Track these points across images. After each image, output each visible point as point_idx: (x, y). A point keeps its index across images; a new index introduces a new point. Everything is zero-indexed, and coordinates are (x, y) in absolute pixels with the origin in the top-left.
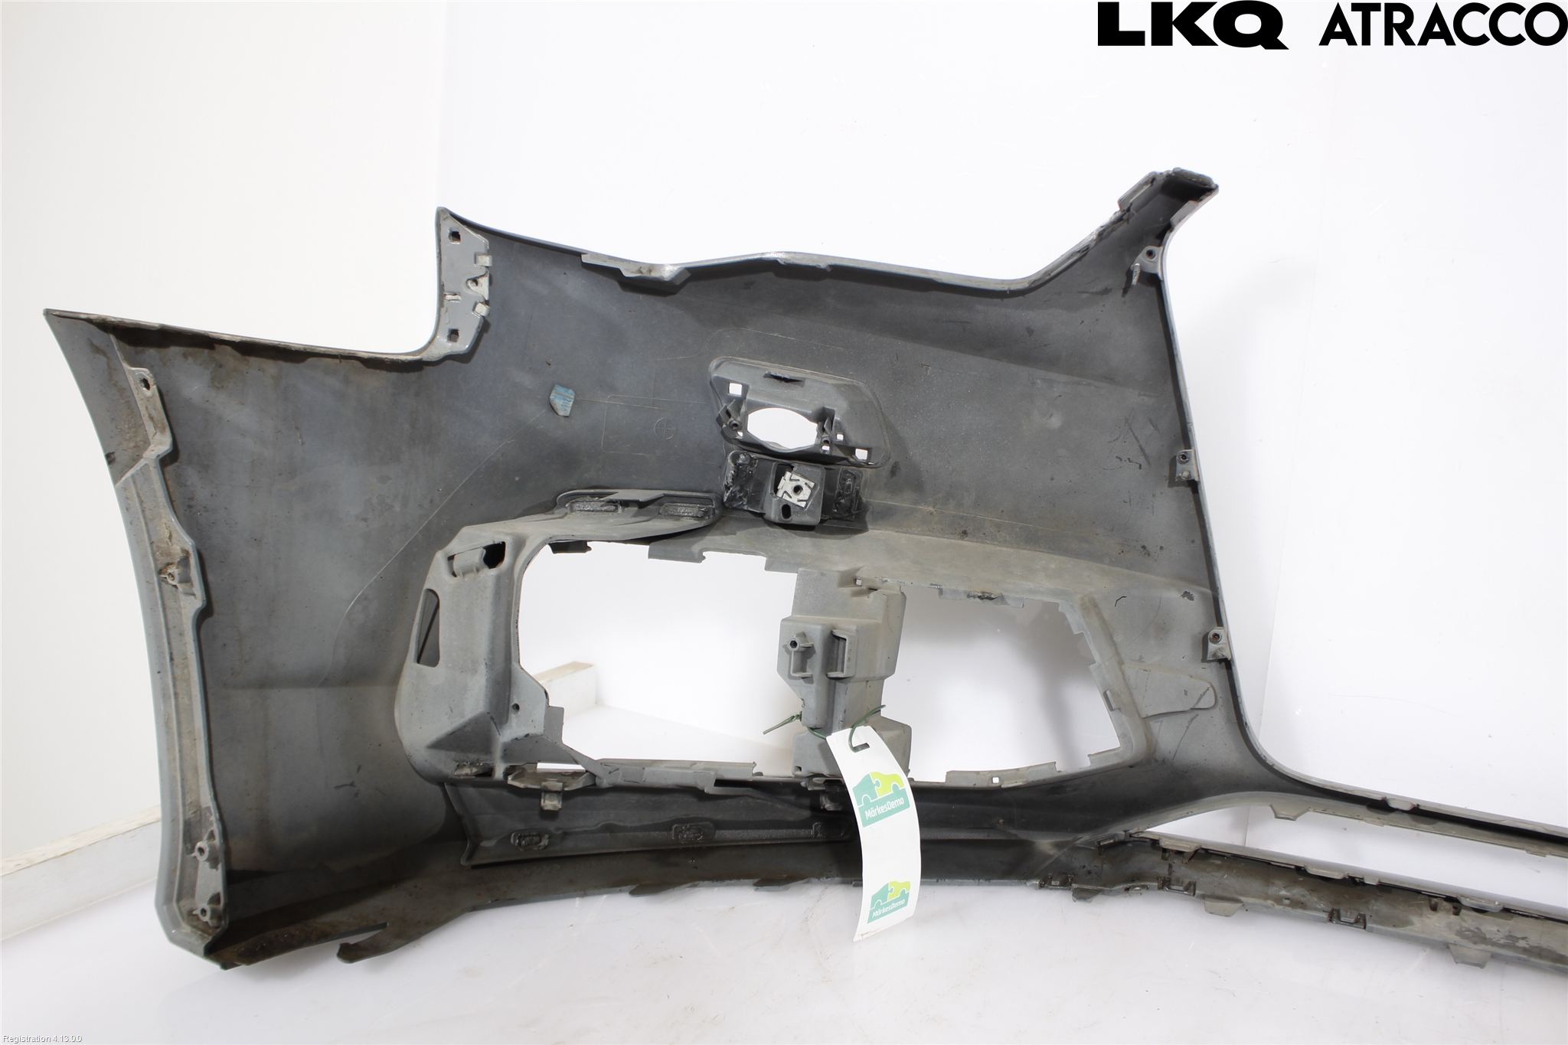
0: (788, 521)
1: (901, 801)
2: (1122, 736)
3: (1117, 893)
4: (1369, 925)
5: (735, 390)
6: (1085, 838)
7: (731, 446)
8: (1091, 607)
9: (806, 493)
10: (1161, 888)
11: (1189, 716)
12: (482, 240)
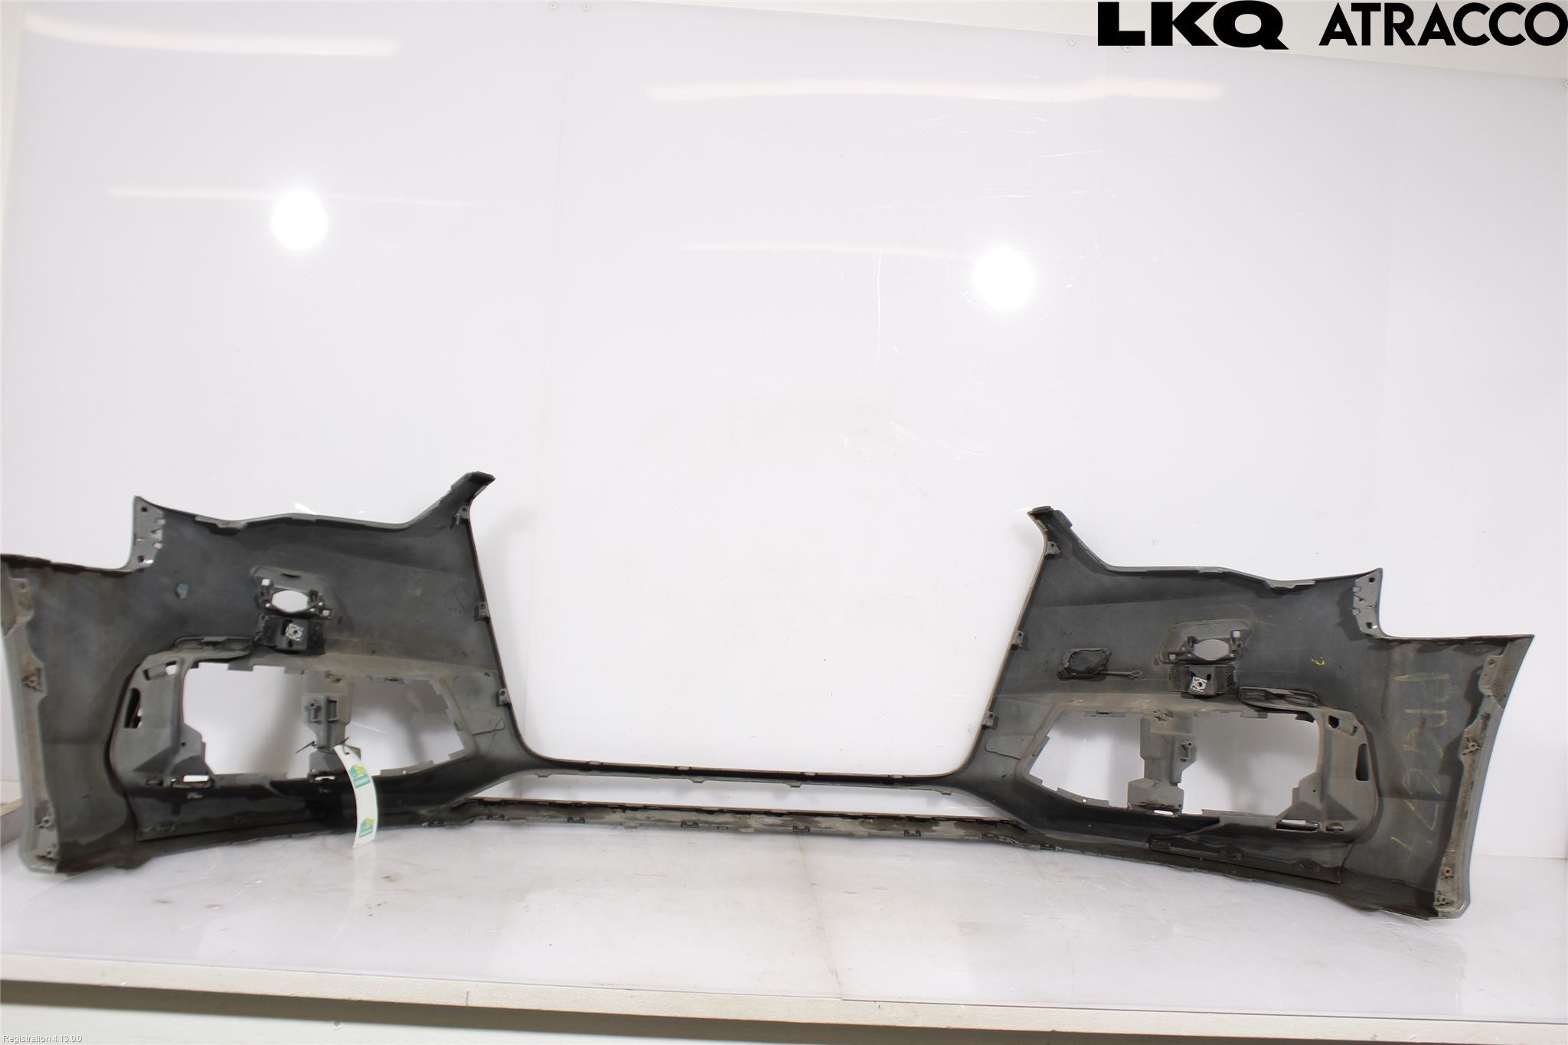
0: (291, 651)
1: (365, 780)
2: (465, 743)
3: (467, 824)
4: (586, 820)
5: (266, 582)
6: (443, 806)
7: (261, 612)
8: (443, 682)
9: (300, 634)
10: (488, 818)
11: (493, 733)
12: (161, 513)
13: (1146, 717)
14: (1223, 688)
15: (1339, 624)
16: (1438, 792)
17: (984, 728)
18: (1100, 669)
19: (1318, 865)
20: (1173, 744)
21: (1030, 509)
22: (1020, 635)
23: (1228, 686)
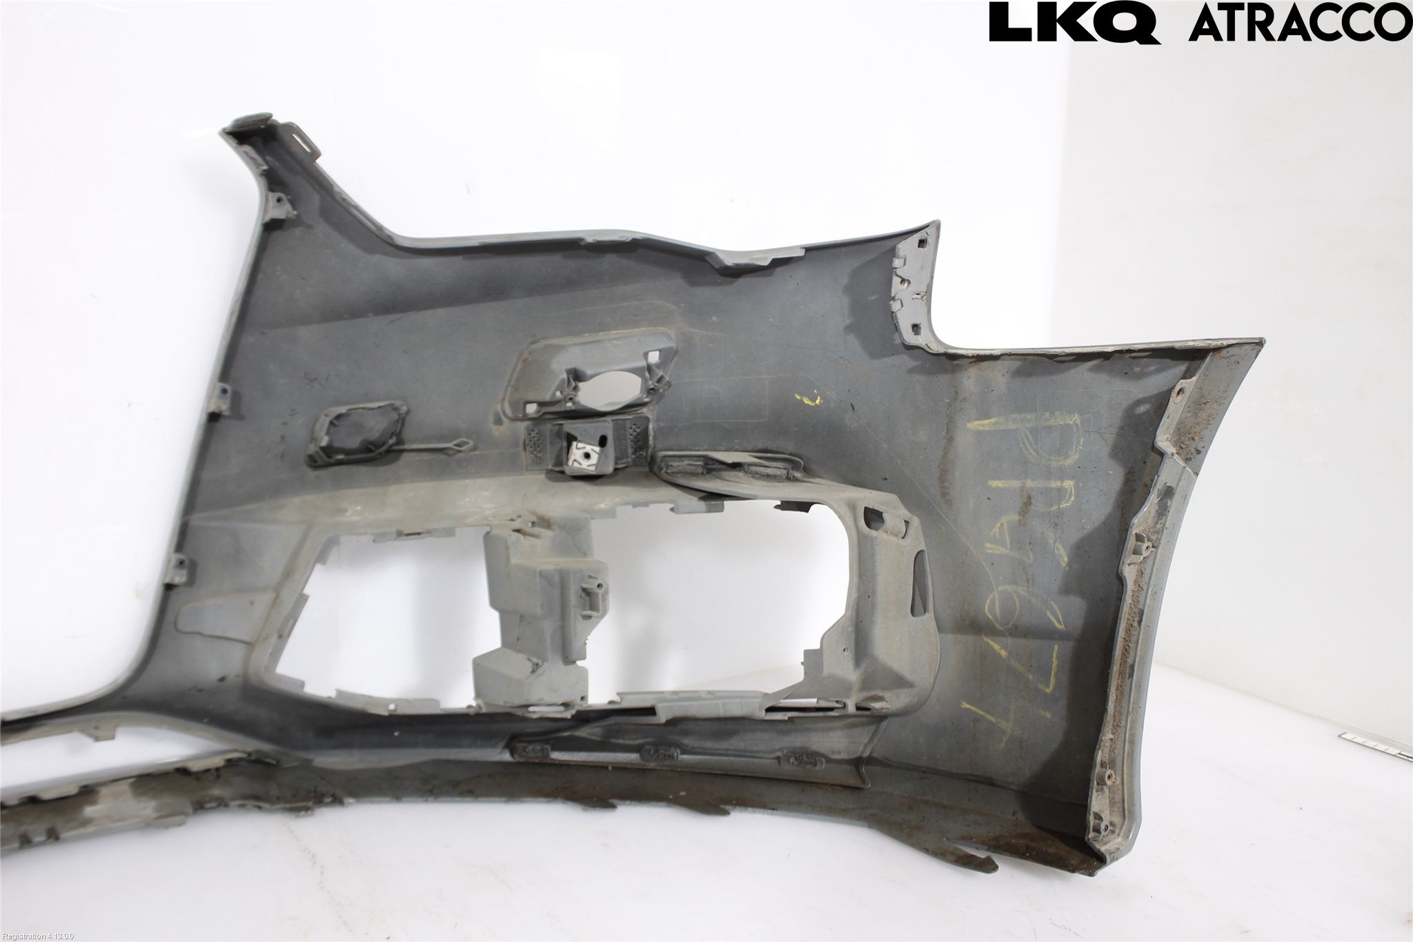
13: (494, 532)
14: (627, 458)
15: (849, 329)
16: (1061, 627)
17: (169, 588)
18: (391, 442)
19: (822, 755)
20: (563, 587)
21: (228, 123)
22: (224, 391)
23: (633, 454)
